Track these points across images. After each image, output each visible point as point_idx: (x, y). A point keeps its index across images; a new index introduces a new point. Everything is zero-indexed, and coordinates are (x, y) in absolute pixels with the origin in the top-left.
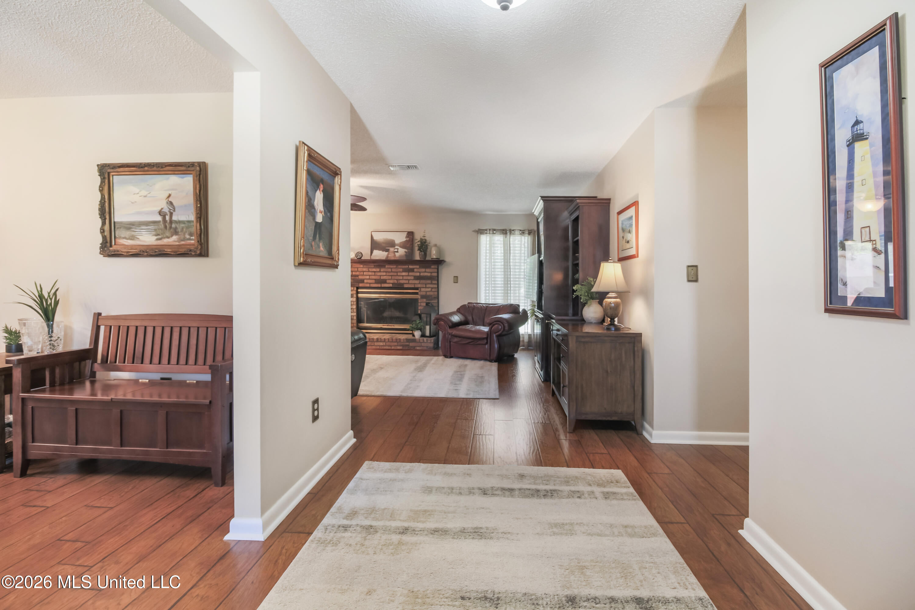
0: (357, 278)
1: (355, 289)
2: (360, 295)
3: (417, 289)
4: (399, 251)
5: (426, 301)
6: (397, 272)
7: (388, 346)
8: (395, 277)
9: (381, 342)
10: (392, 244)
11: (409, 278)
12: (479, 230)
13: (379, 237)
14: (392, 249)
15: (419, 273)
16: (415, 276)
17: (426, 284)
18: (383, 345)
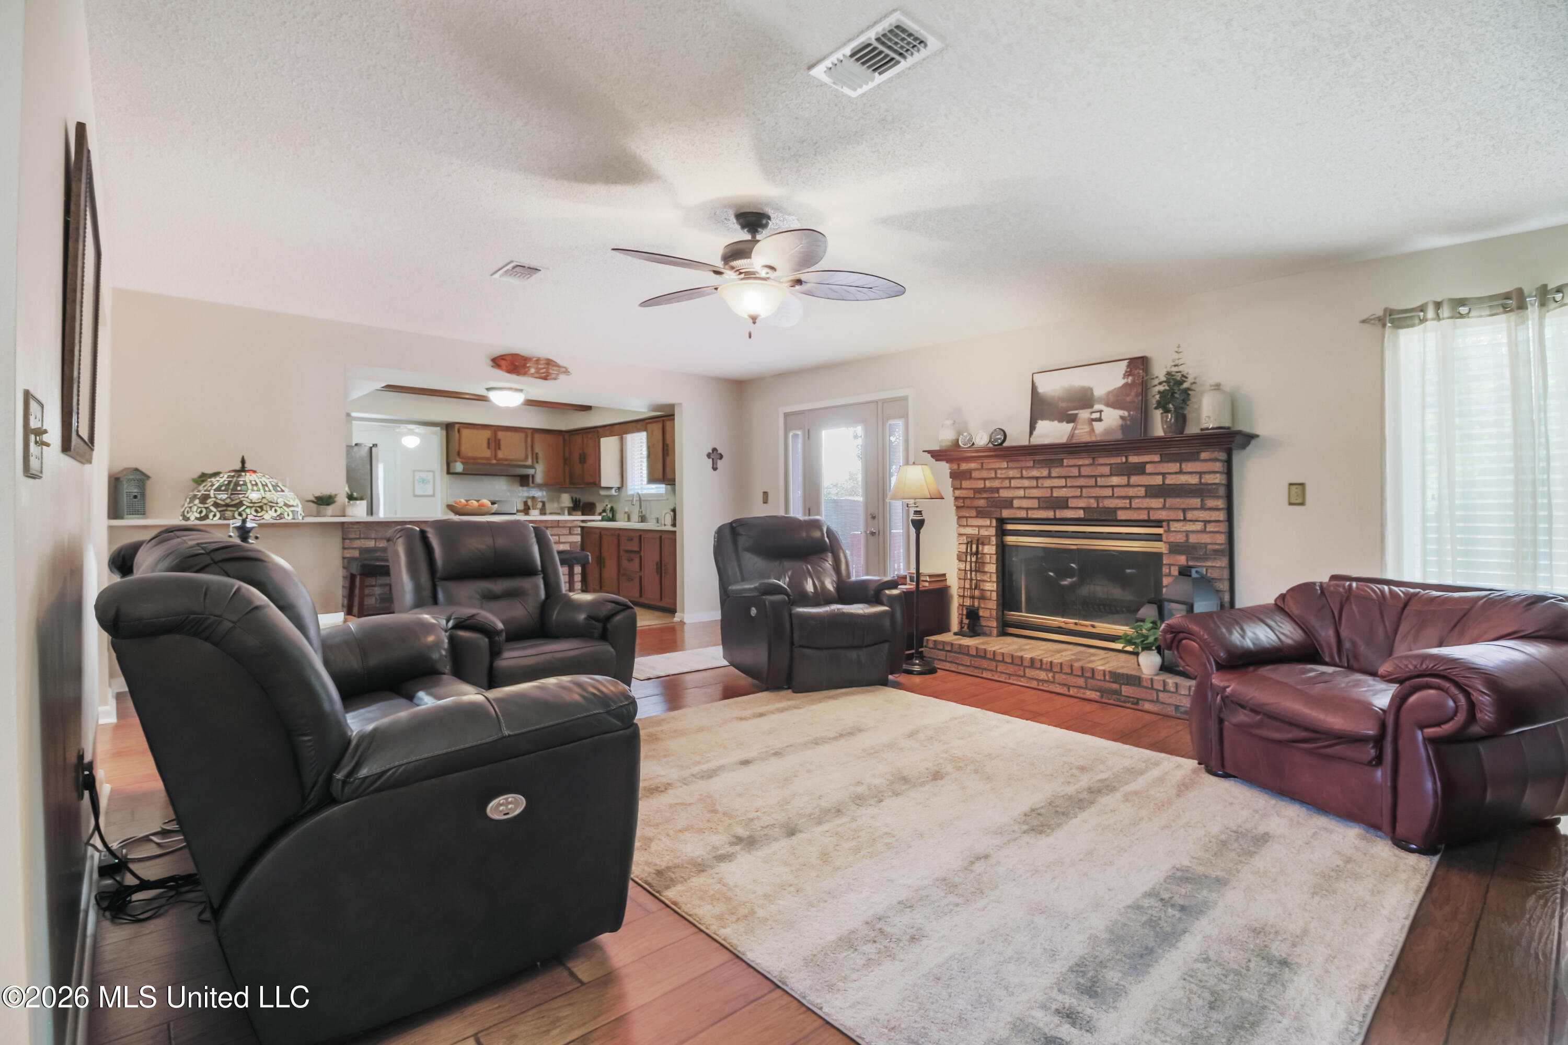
0: (997, 495)
1: (994, 523)
2: (1010, 540)
3: (1158, 523)
4: (1103, 418)
5: (1187, 560)
6: (1096, 477)
7: (1059, 684)
8: (1090, 490)
9: (1041, 669)
10: (1085, 399)
11: (1131, 492)
12: (1390, 312)
13: (1051, 386)
14: (1084, 414)
15: (1160, 477)
16: (1147, 487)
17: (1184, 510)
18: (1046, 678)
